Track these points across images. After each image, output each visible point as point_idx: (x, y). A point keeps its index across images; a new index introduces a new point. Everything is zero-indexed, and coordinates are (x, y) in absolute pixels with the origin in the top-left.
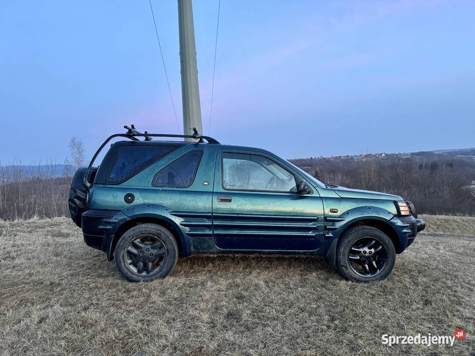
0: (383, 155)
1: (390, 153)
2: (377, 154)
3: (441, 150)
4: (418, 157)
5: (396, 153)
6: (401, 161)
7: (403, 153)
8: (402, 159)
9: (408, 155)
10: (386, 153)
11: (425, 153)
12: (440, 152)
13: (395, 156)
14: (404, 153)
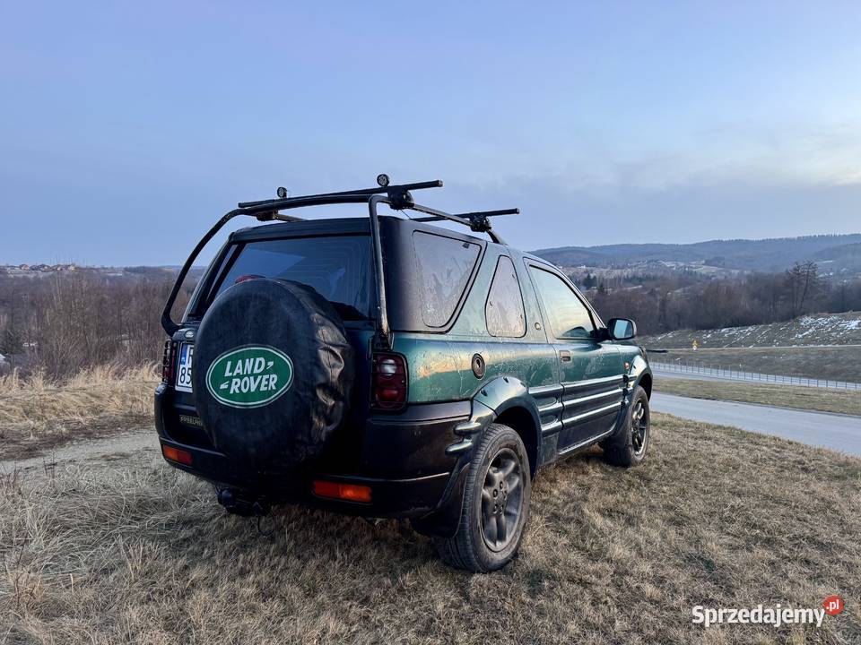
0: (72, 268)
1: (83, 265)
2: (59, 266)
3: (173, 267)
4: (138, 276)
5: (97, 266)
6: (107, 282)
7: (109, 266)
8: (109, 278)
9: (118, 270)
10: (77, 265)
11: (150, 269)
12: (172, 270)
13: (94, 271)
14: (112, 268)
